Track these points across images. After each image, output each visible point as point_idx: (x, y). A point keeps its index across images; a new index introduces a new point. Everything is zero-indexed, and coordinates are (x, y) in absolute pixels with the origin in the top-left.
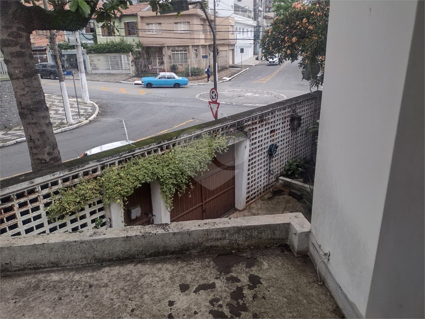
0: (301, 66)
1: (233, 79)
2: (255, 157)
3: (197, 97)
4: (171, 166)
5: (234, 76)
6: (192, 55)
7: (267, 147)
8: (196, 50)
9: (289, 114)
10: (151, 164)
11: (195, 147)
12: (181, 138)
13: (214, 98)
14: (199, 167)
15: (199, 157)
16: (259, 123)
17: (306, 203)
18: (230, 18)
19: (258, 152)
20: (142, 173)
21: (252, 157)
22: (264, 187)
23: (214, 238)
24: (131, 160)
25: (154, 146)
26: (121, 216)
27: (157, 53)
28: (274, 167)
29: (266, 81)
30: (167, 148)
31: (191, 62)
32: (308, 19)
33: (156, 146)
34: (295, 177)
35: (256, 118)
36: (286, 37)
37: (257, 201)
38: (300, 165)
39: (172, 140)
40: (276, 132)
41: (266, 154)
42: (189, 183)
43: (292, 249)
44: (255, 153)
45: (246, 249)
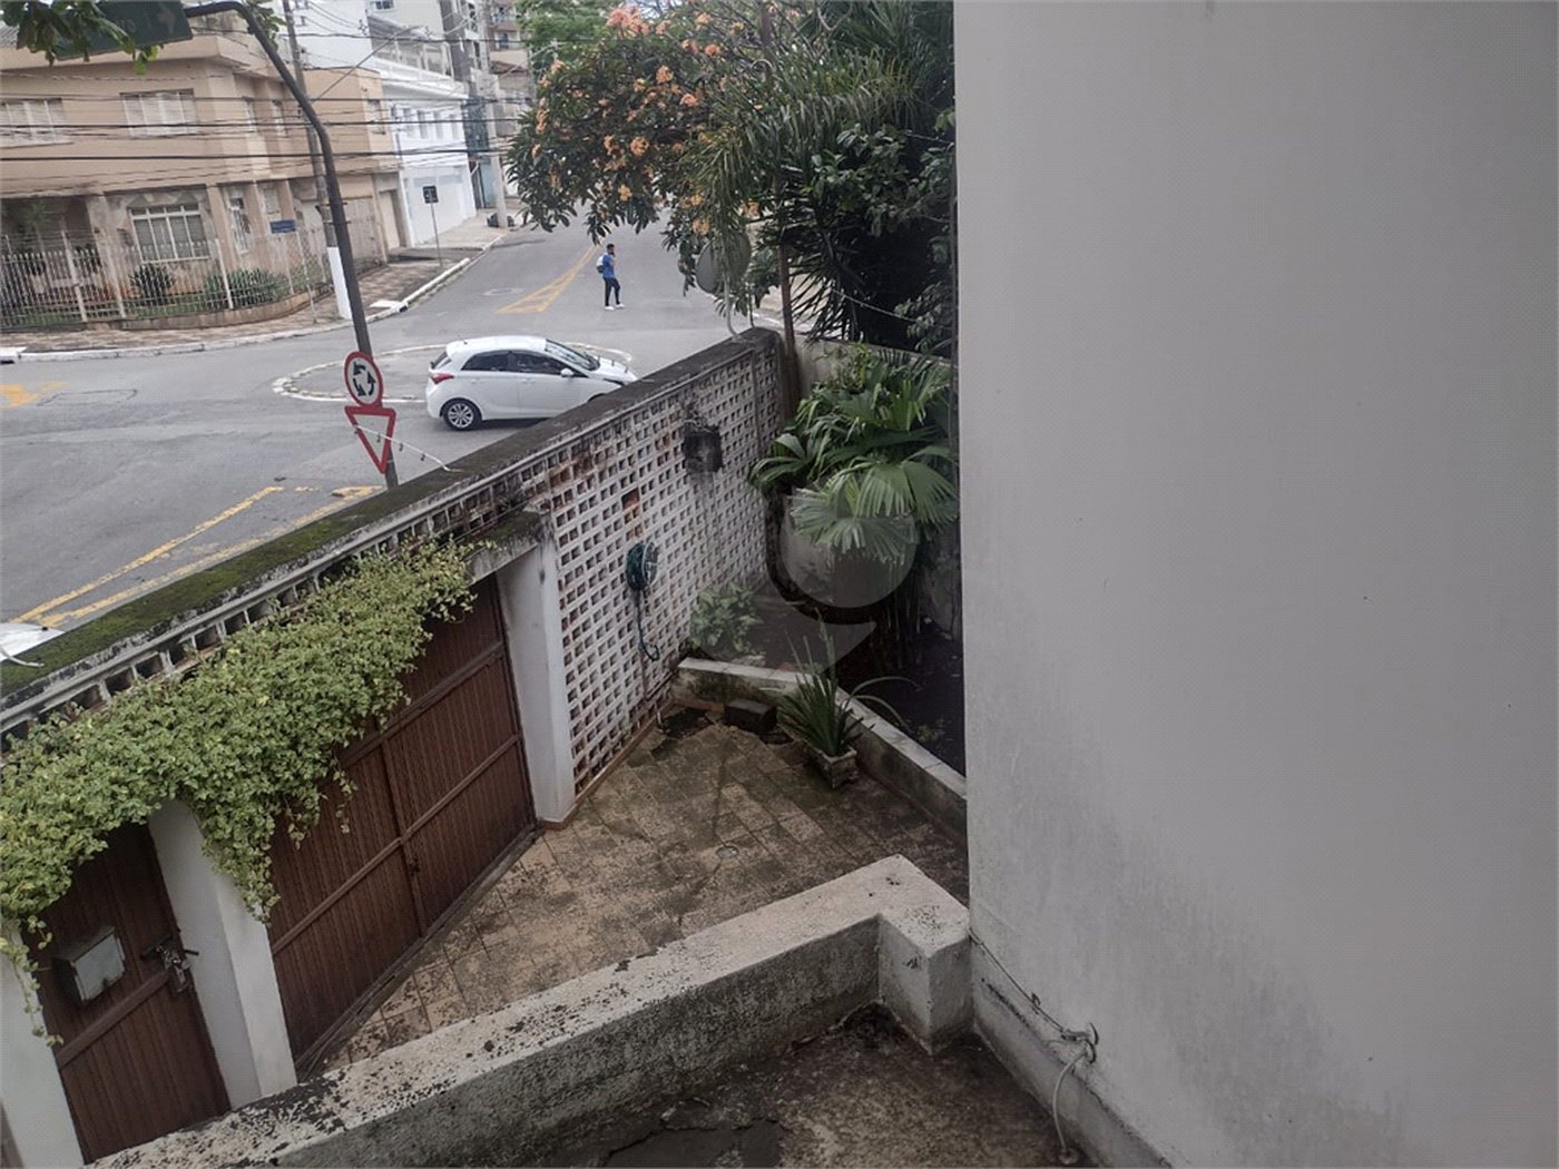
0: (673, 242)
1: (416, 305)
2: (583, 608)
3: (276, 390)
4: (236, 724)
5: (417, 293)
6: (227, 223)
7: (620, 559)
8: (240, 202)
9: (677, 425)
10: (135, 735)
11: (336, 616)
12: (260, 591)
13: (367, 391)
14: (365, 698)
15: (357, 656)
16: (576, 475)
17: (789, 740)
18: (359, 72)
19: (591, 586)
20: (98, 784)
21: (570, 608)
22: (632, 712)
23: (572, 1084)
24: (31, 736)
25: (136, 647)
26: (27, 1010)
27: (62, 223)
28: (657, 629)
29: (546, 304)
30: (203, 643)
31: (225, 248)
32: (675, 67)
33: (149, 645)
34: (734, 649)
35: (561, 454)
36: (608, 139)
37: (617, 772)
38: (741, 605)
39: (220, 605)
40: (641, 497)
41: (621, 587)
42: (331, 773)
43: (904, 1026)
44: (581, 590)
45: (720, 1081)
